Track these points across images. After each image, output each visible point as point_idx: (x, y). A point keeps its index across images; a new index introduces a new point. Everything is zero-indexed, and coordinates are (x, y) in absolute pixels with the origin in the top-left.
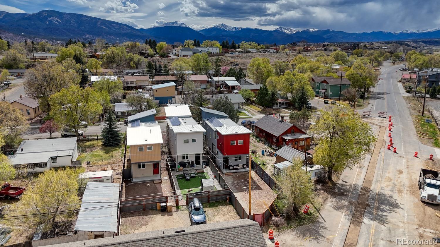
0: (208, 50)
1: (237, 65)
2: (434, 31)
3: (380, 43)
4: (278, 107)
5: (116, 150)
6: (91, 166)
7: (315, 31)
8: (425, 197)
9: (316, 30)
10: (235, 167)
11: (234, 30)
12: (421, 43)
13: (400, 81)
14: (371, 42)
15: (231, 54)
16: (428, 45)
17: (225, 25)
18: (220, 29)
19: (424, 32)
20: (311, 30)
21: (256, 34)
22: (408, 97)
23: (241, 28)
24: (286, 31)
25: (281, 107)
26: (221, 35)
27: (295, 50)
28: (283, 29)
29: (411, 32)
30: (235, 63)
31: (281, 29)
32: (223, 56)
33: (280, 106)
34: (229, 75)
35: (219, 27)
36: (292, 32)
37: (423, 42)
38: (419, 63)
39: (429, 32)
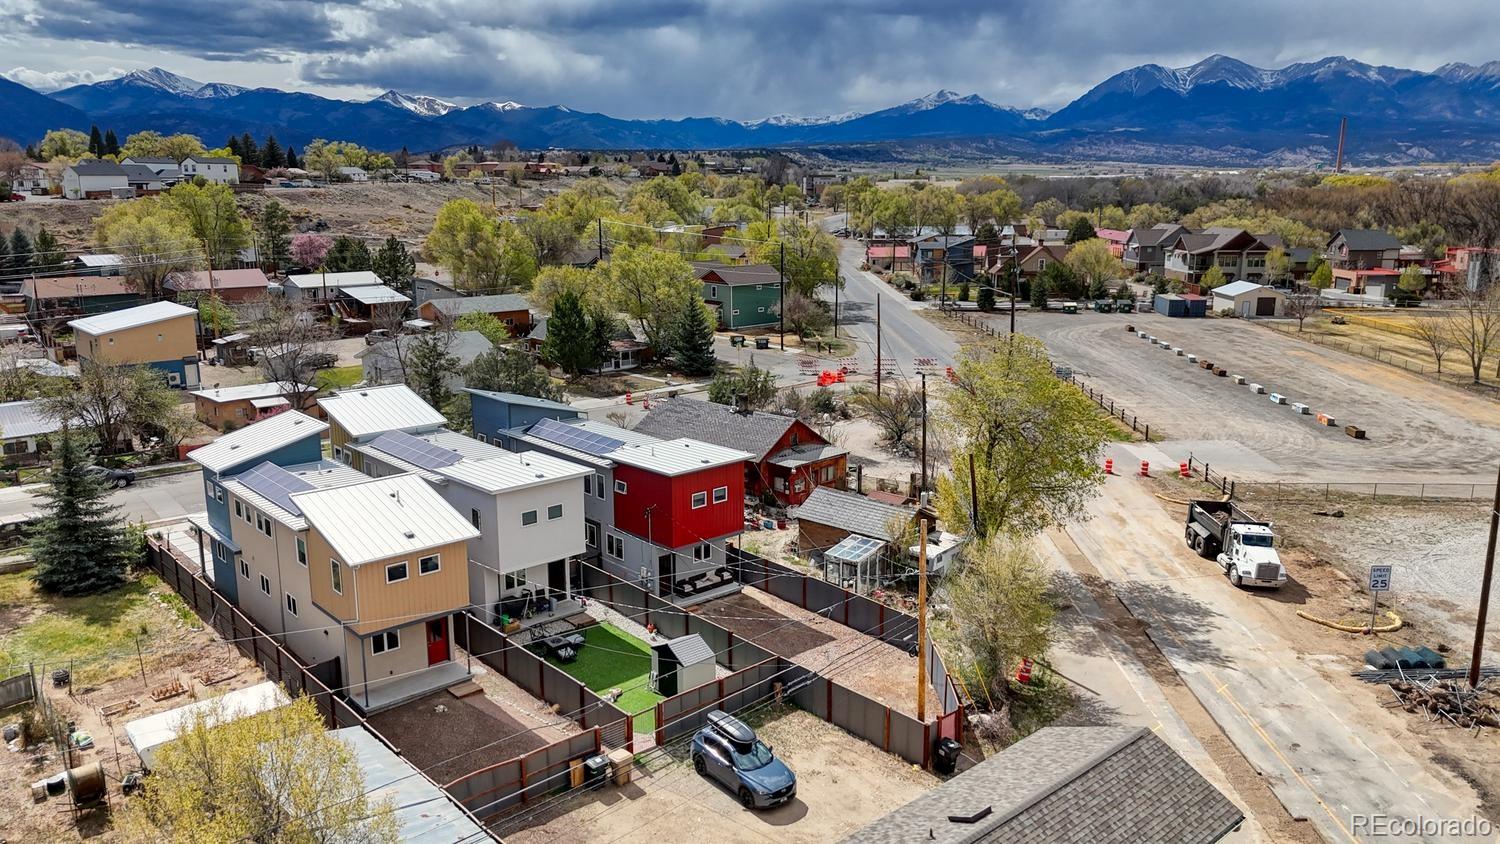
0: (190, 172)
1: (321, 226)
2: (845, 120)
3: (719, 155)
4: (612, 368)
5: (132, 602)
6: (93, 690)
7: (513, 110)
8: (1250, 573)
9: (517, 106)
10: (700, 584)
11: (209, 93)
12: (821, 157)
13: (866, 268)
14: (694, 152)
15: (282, 185)
16: (839, 163)
17: (169, 75)
18: (148, 88)
19: (820, 122)
20: (499, 105)
21: (301, 114)
22: (926, 313)
23: (239, 89)
24: (410, 106)
25: (622, 367)
26: (155, 112)
27: (500, 173)
28: (400, 99)
29: (788, 123)
30: (315, 221)
31: (396, 100)
32: (255, 192)
33: (617, 365)
34: (341, 265)
35: (141, 83)
36: (435, 110)
37: (826, 152)
38: (888, 213)
39: (834, 124)
